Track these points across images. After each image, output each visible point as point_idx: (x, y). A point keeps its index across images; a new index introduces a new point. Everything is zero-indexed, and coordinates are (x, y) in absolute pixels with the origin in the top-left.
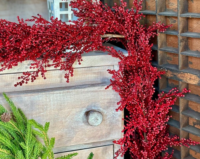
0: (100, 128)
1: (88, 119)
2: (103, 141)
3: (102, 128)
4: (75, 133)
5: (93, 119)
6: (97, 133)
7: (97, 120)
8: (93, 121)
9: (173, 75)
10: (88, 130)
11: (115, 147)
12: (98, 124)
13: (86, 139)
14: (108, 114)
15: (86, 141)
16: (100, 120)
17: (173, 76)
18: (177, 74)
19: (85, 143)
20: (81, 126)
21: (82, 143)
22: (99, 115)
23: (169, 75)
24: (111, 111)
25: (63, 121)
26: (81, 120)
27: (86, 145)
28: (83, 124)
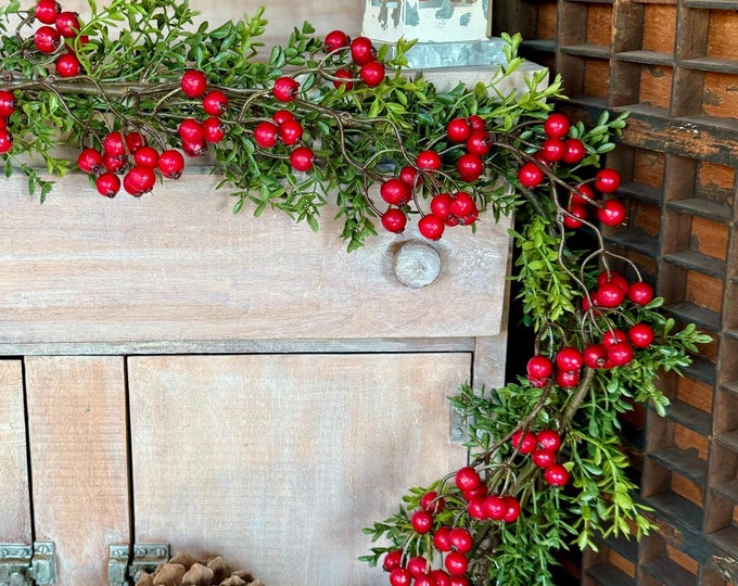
0: (435, 296)
1: (394, 264)
2: (439, 338)
3: (440, 298)
4: (356, 302)
5: (408, 264)
6: (425, 311)
7: (423, 269)
8: (410, 271)
9: (716, 147)
10: (397, 300)
11: (478, 362)
12: (423, 283)
13: (391, 326)
14: (461, 256)
15: (388, 332)
16: (432, 270)
17: (718, 150)
18: (733, 142)
19: (386, 336)
20: (377, 285)
21: (377, 336)
22: (432, 254)
23: (705, 148)
24: (472, 250)
25: (323, 263)
26: (377, 268)
27: (388, 343)
28: (383, 279)
